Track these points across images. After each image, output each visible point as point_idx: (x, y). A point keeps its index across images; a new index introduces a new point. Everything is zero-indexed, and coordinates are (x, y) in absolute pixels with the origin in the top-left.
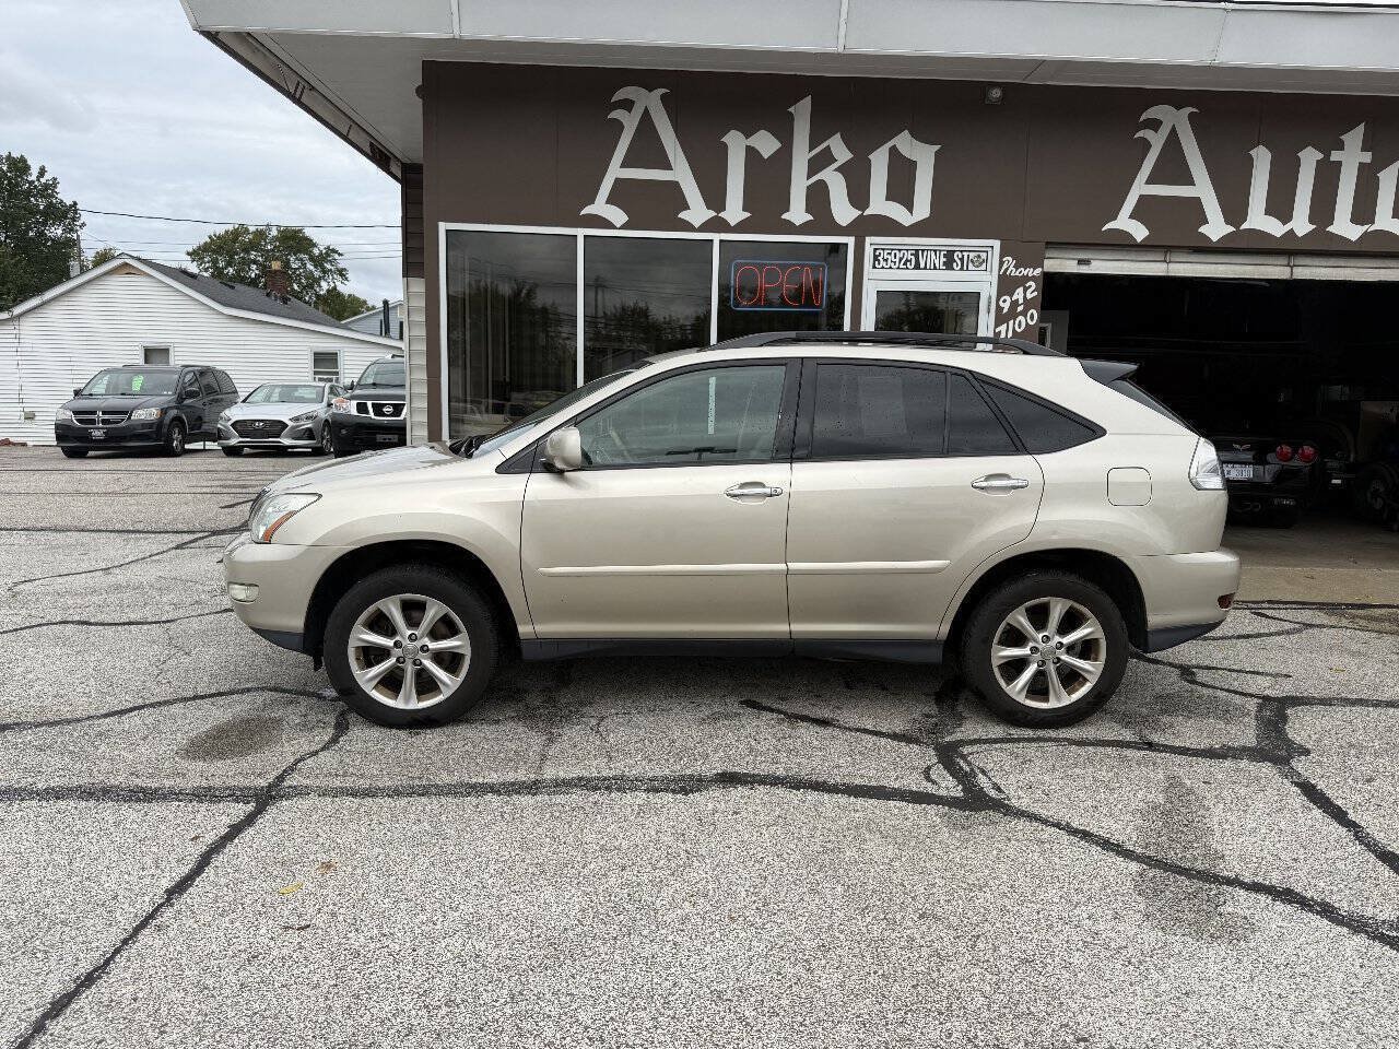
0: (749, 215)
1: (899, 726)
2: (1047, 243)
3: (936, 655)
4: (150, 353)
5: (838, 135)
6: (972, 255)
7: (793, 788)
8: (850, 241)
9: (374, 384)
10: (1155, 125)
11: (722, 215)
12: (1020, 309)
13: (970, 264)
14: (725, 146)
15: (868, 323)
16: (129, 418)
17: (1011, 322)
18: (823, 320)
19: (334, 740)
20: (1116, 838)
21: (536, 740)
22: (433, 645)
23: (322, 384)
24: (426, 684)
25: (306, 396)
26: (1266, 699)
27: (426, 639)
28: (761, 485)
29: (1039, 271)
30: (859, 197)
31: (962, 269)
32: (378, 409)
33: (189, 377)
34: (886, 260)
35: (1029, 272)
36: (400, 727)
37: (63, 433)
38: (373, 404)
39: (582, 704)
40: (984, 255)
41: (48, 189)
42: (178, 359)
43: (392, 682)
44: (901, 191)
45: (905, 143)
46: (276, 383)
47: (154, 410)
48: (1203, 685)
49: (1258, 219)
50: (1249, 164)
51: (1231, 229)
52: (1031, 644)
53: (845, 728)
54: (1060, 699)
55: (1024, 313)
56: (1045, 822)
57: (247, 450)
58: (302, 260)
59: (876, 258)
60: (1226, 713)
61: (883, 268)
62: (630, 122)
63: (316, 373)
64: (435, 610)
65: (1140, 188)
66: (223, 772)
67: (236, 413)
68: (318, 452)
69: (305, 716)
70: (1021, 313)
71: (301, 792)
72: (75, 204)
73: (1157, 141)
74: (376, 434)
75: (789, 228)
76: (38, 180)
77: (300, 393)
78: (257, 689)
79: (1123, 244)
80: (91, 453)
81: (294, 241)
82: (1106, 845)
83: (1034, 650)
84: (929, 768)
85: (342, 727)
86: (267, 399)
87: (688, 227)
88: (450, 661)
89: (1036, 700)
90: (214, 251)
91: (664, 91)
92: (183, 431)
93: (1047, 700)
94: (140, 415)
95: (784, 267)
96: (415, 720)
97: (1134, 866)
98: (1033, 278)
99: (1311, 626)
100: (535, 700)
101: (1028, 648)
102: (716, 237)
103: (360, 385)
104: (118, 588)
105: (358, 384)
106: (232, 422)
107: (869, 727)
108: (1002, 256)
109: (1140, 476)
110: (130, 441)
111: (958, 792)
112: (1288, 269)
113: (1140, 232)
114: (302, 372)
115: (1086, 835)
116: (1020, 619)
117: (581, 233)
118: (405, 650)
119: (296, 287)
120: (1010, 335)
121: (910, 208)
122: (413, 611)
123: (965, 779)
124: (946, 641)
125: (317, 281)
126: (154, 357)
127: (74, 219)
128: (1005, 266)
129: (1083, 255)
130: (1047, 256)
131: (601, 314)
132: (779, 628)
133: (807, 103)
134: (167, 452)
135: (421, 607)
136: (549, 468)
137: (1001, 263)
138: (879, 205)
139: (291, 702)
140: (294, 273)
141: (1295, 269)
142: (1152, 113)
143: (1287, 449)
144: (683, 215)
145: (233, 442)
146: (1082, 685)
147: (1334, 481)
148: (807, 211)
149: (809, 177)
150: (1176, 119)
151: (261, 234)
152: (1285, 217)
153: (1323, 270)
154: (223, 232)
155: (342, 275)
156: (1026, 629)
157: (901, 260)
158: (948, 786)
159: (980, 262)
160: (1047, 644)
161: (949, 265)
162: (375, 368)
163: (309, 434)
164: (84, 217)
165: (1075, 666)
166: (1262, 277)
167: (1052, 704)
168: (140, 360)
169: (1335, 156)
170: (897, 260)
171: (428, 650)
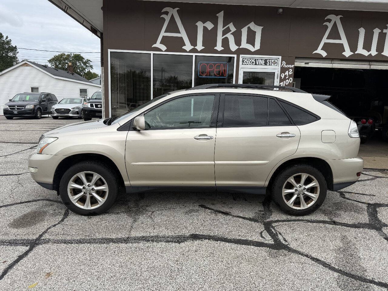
0: (204, 47)
1: (251, 215)
2: (296, 57)
3: (264, 192)
4: (33, 89)
5: (232, 23)
6: (273, 61)
7: (215, 240)
8: (235, 56)
9: (96, 98)
10: (329, 21)
11: (196, 47)
12: (287, 77)
13: (272, 64)
14: (197, 26)
15: (240, 82)
16: (25, 108)
17: (284, 82)
18: (226, 81)
19: (62, 220)
20: (328, 261)
21: (130, 220)
22: (96, 188)
23: (82, 98)
24: (94, 201)
25: (77, 102)
26: (369, 204)
27: (94, 186)
28: (206, 135)
29: (293, 66)
30: (238, 42)
31: (269, 65)
32: (96, 106)
33: (43, 96)
34: (246, 62)
35: (290, 66)
36: (85, 215)
37: (6, 112)
38: (95, 104)
39: (147, 206)
40: (276, 61)
41: (8, 42)
42: (41, 90)
43: (82, 200)
44: (251, 40)
45: (252, 26)
46: (68, 98)
47: (32, 106)
48: (348, 199)
49: (361, 51)
50: (358, 33)
51: (352, 53)
52: (295, 188)
53: (233, 216)
54: (304, 206)
55: (288, 79)
56: (302, 254)
57: (59, 117)
58: (80, 63)
59: (243, 61)
60: (358, 210)
61: (245, 64)
62: (167, 18)
63: (80, 95)
64: (96, 177)
65: (325, 40)
66: (22, 233)
67: (56, 107)
68: (80, 118)
69: (55, 210)
70: (287, 79)
71: (47, 241)
72: (16, 46)
73: (330, 26)
74: (96, 113)
75: (216, 52)
76: (6, 40)
77: (75, 101)
78: (42, 200)
79: (319, 58)
80: (14, 118)
81: (78, 58)
82: (325, 264)
83: (296, 190)
84: (261, 233)
85: (66, 215)
86: (66, 103)
87: (185, 51)
88: (101, 193)
89: (297, 207)
90: (56, 61)
91: (178, 9)
92: (41, 112)
93: (300, 207)
94: (28, 107)
95: (215, 64)
96: (90, 213)
97: (336, 274)
98: (291, 68)
99: (378, 177)
100: (131, 204)
101: (294, 189)
102: (194, 55)
103: (92, 99)
104: (7, 162)
105: (91, 98)
106: (55, 109)
107: (242, 216)
108: (282, 61)
109: (332, 133)
110: (25, 114)
111: (272, 242)
112: (369, 66)
113: (324, 54)
114: (76, 95)
115: (317, 260)
116: (292, 180)
117: (152, 53)
118: (87, 190)
119: (78, 70)
120: (284, 85)
121: (254, 45)
122: (89, 177)
123: (274, 236)
124: (267, 187)
125: (84, 69)
126: (35, 90)
127: (15, 51)
128: (283, 64)
129: (307, 61)
130: (295, 61)
131: (163, 79)
132: (212, 183)
133: (222, 13)
134: (36, 118)
135: (92, 175)
136: (135, 129)
137: (282, 63)
138: (244, 45)
139: (52, 205)
140: (78, 67)
141: (371, 66)
142: (329, 17)
143: (364, 120)
144: (184, 47)
145: (55, 115)
146: (311, 201)
147: (376, 129)
148: (222, 46)
149: (222, 36)
150: (336, 19)
151: (68, 56)
152: (369, 50)
153: (380, 66)
154: (58, 55)
155: (91, 67)
156: (293, 183)
157: (251, 62)
158: (269, 240)
159: (275, 63)
160: (300, 188)
161: (266, 64)
162: (96, 94)
163: (77, 113)
164: (18, 50)
165: (309, 195)
166: (361, 68)
167: (302, 208)
168: (30, 91)
169: (385, 31)
170: (250, 62)
171: (94, 190)
